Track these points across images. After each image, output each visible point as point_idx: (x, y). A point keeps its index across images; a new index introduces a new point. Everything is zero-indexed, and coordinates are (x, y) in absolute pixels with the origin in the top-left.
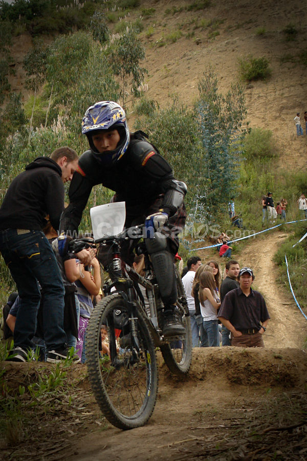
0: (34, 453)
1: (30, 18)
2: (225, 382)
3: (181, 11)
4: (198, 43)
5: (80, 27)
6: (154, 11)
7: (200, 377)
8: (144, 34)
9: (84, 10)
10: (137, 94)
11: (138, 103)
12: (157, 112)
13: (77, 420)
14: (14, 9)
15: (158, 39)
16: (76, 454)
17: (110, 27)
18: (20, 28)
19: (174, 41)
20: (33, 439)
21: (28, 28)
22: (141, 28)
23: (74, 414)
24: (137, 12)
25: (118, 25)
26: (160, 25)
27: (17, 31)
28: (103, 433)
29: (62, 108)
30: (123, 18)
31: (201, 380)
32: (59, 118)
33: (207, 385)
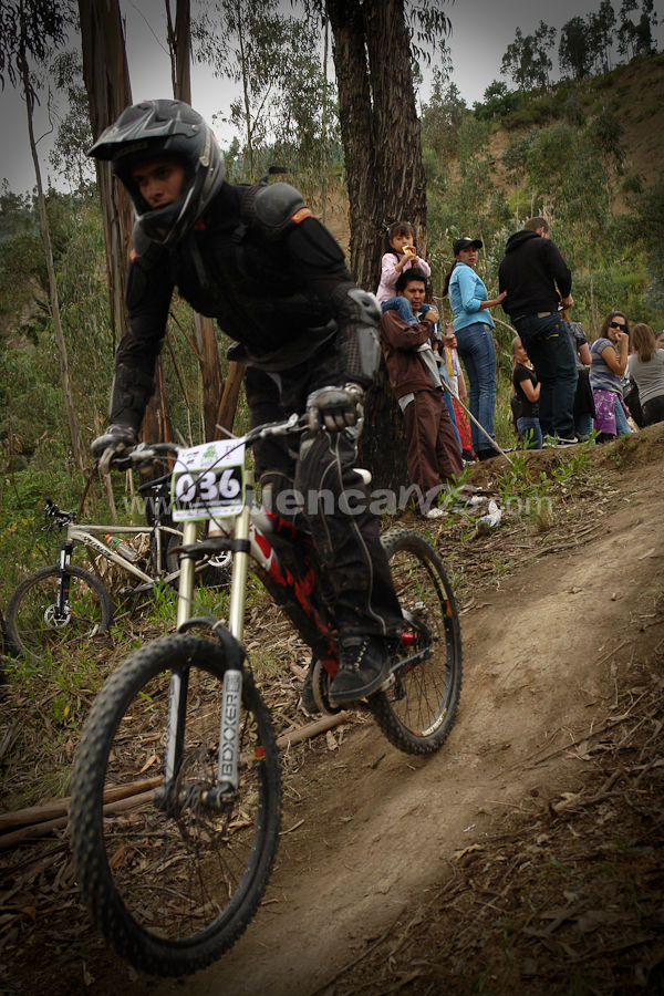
0: (566, 536)
1: (504, 114)
3: (657, 81)
5: (556, 116)
6: (629, 87)
8: (621, 111)
9: (558, 97)
10: (620, 172)
11: (623, 180)
12: (644, 185)
13: (605, 500)
14: (487, 107)
15: (636, 115)
16: (609, 532)
17: (586, 110)
18: (496, 126)
20: (563, 522)
21: (503, 124)
22: (617, 106)
23: (601, 494)
24: (612, 91)
25: (594, 106)
26: (637, 100)
27: (493, 129)
28: (634, 509)
29: (547, 199)
30: (598, 98)
32: (545, 208)
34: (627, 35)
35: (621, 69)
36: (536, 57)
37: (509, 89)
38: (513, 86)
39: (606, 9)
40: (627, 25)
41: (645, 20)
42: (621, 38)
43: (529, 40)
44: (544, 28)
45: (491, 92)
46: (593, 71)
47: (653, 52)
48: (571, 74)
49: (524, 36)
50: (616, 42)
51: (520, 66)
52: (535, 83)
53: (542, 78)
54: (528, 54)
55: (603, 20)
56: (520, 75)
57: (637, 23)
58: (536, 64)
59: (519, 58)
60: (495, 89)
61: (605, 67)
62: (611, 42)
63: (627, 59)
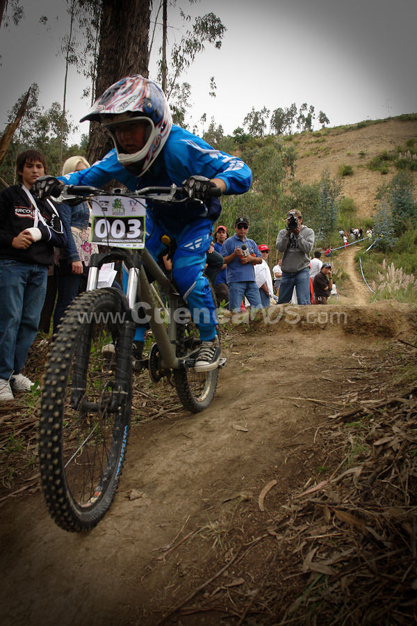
1: (241, 143)
2: (341, 332)
4: (319, 157)
6: (299, 142)
7: (322, 327)
9: (267, 141)
14: (234, 138)
18: (236, 148)
19: (308, 156)
21: (239, 147)
24: (291, 143)
30: (284, 145)
31: (323, 329)
33: (327, 333)
34: (301, 120)
35: (296, 135)
36: (260, 121)
37: (245, 132)
38: (246, 131)
39: (294, 107)
40: (301, 116)
41: (310, 116)
42: (298, 121)
43: (257, 113)
44: (265, 109)
45: (236, 132)
46: (284, 133)
47: (312, 131)
48: (274, 132)
49: (255, 111)
50: (296, 123)
51: (252, 124)
52: (258, 134)
53: (261, 131)
54: (256, 119)
55: (291, 113)
56: (252, 128)
57: (306, 116)
58: (260, 125)
59: (252, 120)
60: (238, 131)
61: (290, 133)
62: (294, 122)
63: (300, 131)
